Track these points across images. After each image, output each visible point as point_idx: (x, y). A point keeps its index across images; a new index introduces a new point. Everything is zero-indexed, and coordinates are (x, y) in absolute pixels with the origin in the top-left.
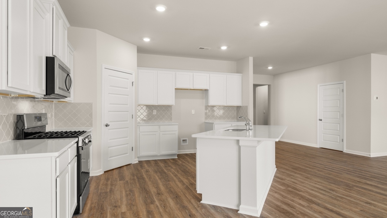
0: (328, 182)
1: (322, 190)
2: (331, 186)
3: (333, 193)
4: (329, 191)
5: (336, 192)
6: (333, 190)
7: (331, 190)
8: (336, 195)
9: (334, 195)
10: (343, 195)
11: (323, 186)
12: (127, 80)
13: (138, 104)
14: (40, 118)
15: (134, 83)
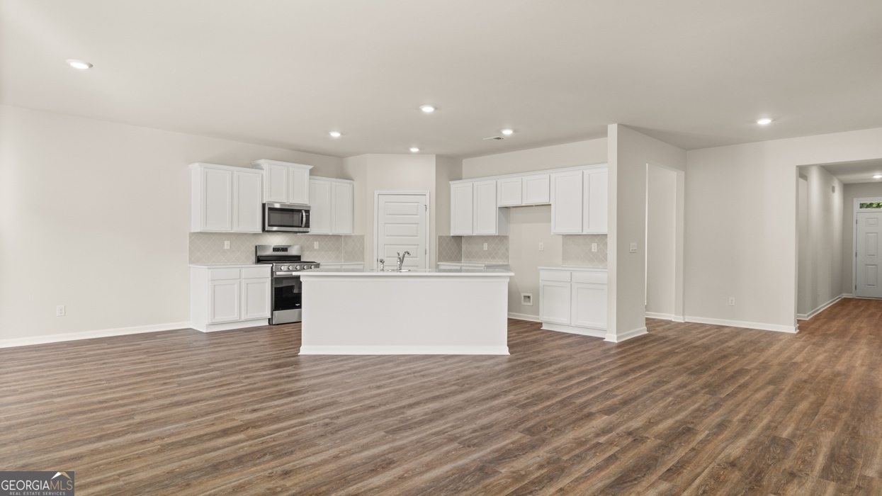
12: (416, 204)
13: (452, 235)
14: (285, 249)
15: (428, 207)
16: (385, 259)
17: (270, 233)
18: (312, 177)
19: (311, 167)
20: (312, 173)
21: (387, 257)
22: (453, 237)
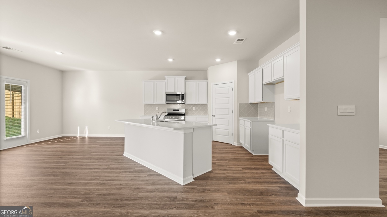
0: (113, 194)
1: (110, 180)
2: (107, 190)
3: (100, 181)
4: (104, 182)
5: (98, 183)
6: (102, 184)
7: (104, 184)
8: (97, 180)
9: (98, 180)
10: (91, 183)
11: (112, 185)
12: (228, 88)
13: (249, 103)
14: (178, 110)
15: (233, 89)
16: (216, 115)
17: (169, 104)
18: (186, 80)
19: (185, 76)
20: (186, 79)
21: (216, 114)
22: (251, 104)
